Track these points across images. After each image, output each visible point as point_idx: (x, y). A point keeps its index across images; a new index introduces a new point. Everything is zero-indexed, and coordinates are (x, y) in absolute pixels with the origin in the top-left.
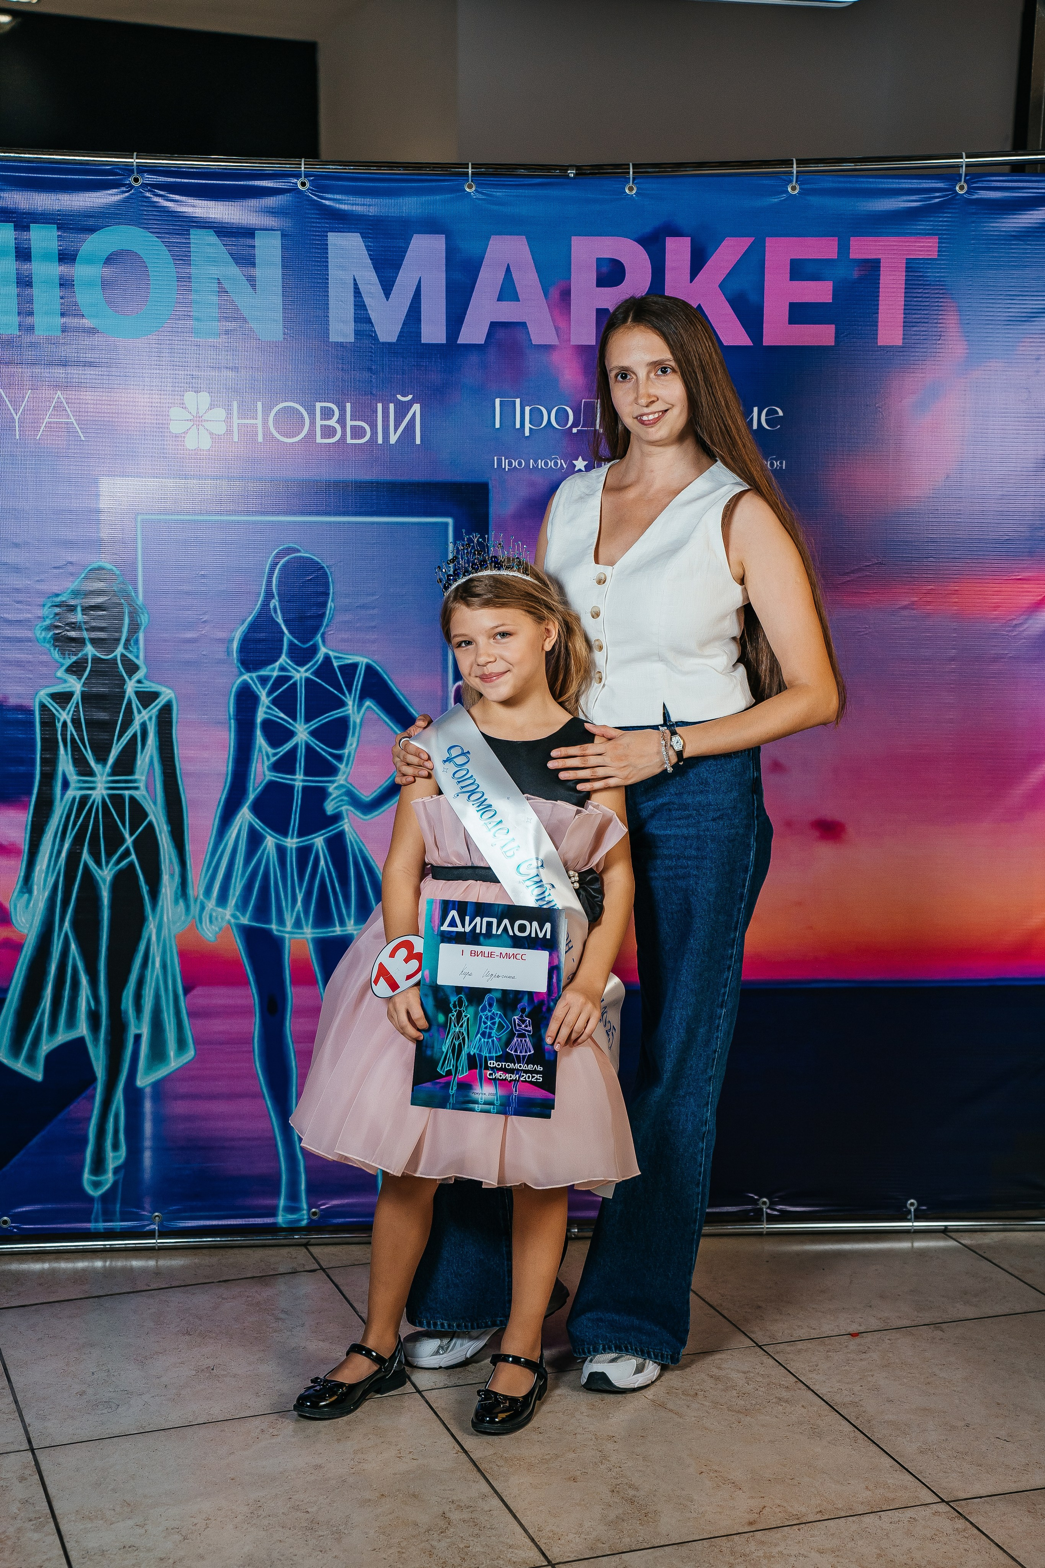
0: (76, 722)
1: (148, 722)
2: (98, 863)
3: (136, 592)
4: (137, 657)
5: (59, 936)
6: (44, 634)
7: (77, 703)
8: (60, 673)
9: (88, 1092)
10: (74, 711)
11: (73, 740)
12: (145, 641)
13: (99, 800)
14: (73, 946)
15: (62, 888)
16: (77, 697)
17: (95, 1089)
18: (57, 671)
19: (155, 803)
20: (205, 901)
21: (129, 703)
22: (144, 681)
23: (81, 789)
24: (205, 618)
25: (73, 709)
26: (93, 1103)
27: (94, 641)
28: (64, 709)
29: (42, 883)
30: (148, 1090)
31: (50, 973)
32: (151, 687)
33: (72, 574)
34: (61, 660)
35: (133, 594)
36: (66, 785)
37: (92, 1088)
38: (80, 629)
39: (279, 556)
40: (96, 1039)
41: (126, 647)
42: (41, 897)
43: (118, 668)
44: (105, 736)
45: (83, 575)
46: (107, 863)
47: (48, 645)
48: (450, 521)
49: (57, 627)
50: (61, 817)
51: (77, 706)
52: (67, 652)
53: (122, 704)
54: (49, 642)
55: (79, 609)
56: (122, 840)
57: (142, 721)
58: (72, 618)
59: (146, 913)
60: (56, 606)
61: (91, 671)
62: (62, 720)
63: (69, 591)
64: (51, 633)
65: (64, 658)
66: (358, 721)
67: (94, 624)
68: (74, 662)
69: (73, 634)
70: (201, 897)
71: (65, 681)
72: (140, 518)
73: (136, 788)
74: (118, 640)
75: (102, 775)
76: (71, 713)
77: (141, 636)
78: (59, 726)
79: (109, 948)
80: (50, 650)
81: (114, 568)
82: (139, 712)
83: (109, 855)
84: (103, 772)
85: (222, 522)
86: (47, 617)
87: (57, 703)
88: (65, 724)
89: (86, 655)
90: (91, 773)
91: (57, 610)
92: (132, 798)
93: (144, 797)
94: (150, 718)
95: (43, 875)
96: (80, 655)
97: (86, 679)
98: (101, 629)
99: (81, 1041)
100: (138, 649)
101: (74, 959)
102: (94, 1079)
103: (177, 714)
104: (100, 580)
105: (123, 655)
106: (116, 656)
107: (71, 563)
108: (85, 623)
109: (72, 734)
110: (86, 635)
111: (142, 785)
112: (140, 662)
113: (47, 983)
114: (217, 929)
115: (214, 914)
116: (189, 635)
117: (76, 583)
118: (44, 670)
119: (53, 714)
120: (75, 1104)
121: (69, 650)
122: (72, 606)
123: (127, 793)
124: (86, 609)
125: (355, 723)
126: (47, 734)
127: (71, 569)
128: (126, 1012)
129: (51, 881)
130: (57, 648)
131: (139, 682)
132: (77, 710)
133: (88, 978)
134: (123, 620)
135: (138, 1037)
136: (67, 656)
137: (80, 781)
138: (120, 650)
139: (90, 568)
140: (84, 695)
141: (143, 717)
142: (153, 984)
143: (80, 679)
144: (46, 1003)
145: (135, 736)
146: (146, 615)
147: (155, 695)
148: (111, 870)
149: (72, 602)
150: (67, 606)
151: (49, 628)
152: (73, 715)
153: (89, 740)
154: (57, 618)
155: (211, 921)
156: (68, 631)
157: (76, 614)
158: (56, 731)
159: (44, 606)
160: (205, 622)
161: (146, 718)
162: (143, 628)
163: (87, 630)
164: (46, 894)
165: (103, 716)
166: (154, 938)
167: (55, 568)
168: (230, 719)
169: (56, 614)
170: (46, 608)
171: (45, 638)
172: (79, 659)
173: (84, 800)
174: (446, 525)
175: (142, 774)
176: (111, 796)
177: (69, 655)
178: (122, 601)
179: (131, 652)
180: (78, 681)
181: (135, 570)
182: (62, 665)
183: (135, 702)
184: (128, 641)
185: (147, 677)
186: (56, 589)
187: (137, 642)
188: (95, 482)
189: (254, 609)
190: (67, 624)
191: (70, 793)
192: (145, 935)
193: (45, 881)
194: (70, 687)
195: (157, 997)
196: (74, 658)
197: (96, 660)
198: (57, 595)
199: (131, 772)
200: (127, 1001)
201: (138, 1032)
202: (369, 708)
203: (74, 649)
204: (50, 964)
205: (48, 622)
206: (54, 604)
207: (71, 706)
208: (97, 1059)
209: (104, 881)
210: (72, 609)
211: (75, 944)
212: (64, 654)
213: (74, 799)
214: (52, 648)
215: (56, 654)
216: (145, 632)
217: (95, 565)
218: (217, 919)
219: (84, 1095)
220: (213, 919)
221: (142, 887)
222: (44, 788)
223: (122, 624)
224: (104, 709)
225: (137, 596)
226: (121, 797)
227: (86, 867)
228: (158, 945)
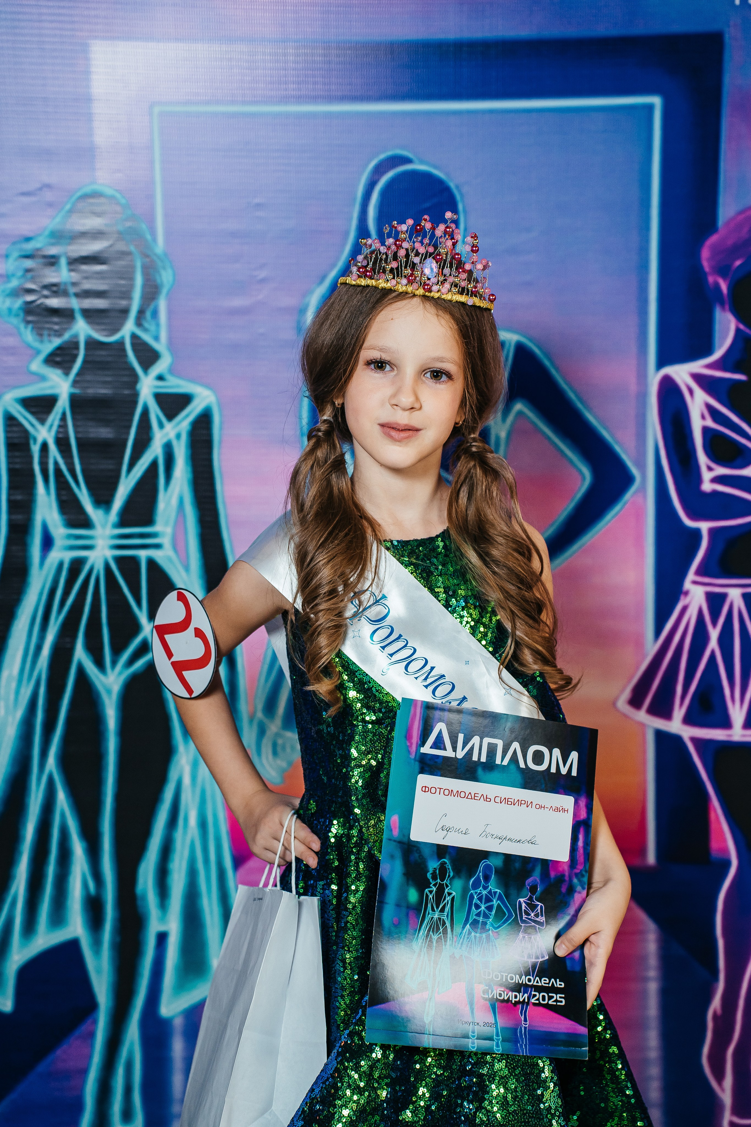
0: (62, 443)
1: (175, 443)
2: (99, 663)
3: (153, 233)
4: (157, 338)
5: (39, 779)
6: (8, 302)
7: (64, 414)
8: (37, 365)
9: (83, 1028)
10: (60, 426)
11: (58, 472)
12: (170, 312)
13: (99, 568)
14: (62, 797)
15: (44, 705)
16: (63, 404)
17: (95, 1022)
18: (30, 362)
19: (187, 568)
20: (266, 720)
21: (145, 413)
22: (168, 377)
23: (72, 548)
24: (262, 274)
25: (57, 423)
26: (91, 1046)
27: (88, 314)
28: (42, 421)
29: (12, 697)
30: (178, 1023)
31: (24, 838)
32: (178, 386)
33: (50, 205)
34: (36, 345)
35: (149, 237)
36: (48, 542)
37: (89, 1021)
38: (65, 293)
39: (379, 170)
40: (97, 943)
41: (139, 323)
42: (10, 719)
43: (125, 356)
44: (107, 465)
45: (68, 207)
46: (114, 663)
47: (15, 321)
48: (656, 101)
49: (29, 291)
50: (41, 594)
51: (63, 418)
52: (46, 333)
53: (132, 414)
54: (17, 315)
55: (63, 262)
56: (136, 628)
57: (165, 440)
58: (52, 277)
59: (174, 742)
60: (27, 257)
61: (85, 362)
62: (40, 441)
63: (47, 233)
64: (18, 303)
65: (42, 341)
66: (503, 435)
67: (87, 286)
68: (59, 348)
69: (54, 302)
70: (260, 715)
71: (43, 378)
72: (156, 110)
73: (158, 546)
74: (125, 312)
75: (104, 526)
76: (55, 428)
77: (162, 304)
78: (36, 449)
79: (118, 797)
80: (18, 329)
81: (118, 195)
82: (161, 426)
83: (117, 650)
84: (106, 522)
85: (287, 115)
86: (13, 275)
87: (33, 413)
88: (44, 447)
89: (76, 336)
90: (86, 523)
91: (29, 263)
92: (152, 564)
93: (170, 559)
94: (178, 436)
95: (14, 685)
96: (67, 336)
97: (78, 374)
98: (99, 294)
99: (73, 945)
100: (158, 325)
101: (63, 816)
102: (92, 1006)
103: (221, 429)
104: (98, 215)
105: (134, 337)
106: (123, 338)
107: (48, 186)
108: (74, 284)
109: (56, 463)
110: (75, 304)
111: (166, 541)
112: (160, 347)
113: (20, 854)
114: (284, 764)
115: (280, 741)
116: (238, 302)
117: (58, 219)
118: (11, 361)
119: (26, 432)
120: (65, 1047)
121: (50, 329)
122: (53, 257)
123: (143, 554)
124: (75, 262)
125: (498, 438)
126: (16, 463)
127: (49, 196)
128: (144, 898)
129: (26, 693)
130: (30, 326)
131: (160, 378)
132: (63, 425)
133: (84, 844)
134: (131, 278)
135: (162, 938)
136: (46, 338)
137: (70, 537)
138: (129, 327)
139: (79, 194)
140: (75, 402)
141: (167, 434)
142: (186, 853)
143: (67, 373)
144: (18, 888)
145: (154, 465)
146: (170, 272)
147: (184, 400)
148: (120, 673)
149: (53, 251)
150: (45, 257)
151: (16, 293)
152: (58, 432)
153: (84, 471)
154: (29, 275)
155: (275, 753)
156: (46, 297)
157: (58, 271)
158: (30, 457)
159: (7, 256)
160: (263, 281)
161: (172, 435)
162: (164, 291)
163: (77, 295)
164: (20, 713)
165: (105, 433)
166: (187, 781)
167: (24, 194)
168: (302, 435)
169: (28, 270)
170: (11, 260)
171: (10, 310)
172: (66, 343)
173: (77, 565)
174: (649, 108)
175: (166, 524)
176: (119, 560)
177: (49, 335)
178: (132, 248)
179: (146, 330)
180: (63, 376)
181: (151, 197)
182: (38, 352)
183: (155, 412)
184: (141, 313)
185: (172, 370)
186: (25, 229)
187: (155, 314)
188: (84, 50)
189: (338, 259)
190: (46, 287)
191: (56, 555)
192: (173, 776)
193: (17, 692)
194: (52, 387)
195: (192, 874)
196: (57, 342)
197: (92, 344)
198: (28, 239)
199: (149, 521)
200: (146, 882)
201: (162, 928)
202: (520, 414)
203: (56, 327)
204: (24, 825)
205: (14, 283)
206: (23, 253)
207: (54, 418)
208: (99, 971)
209: (109, 692)
210: (52, 261)
211: (65, 792)
212: (41, 335)
213: (61, 565)
214: (22, 326)
215: (28, 335)
216: (169, 298)
217: (88, 190)
218: (284, 748)
219: (77, 1033)
220: (279, 749)
221: (167, 700)
222: (14, 548)
223: (132, 286)
224: (105, 422)
225: (155, 239)
226: (134, 561)
227: (81, 672)
228: (193, 792)
